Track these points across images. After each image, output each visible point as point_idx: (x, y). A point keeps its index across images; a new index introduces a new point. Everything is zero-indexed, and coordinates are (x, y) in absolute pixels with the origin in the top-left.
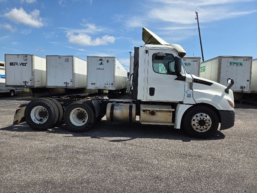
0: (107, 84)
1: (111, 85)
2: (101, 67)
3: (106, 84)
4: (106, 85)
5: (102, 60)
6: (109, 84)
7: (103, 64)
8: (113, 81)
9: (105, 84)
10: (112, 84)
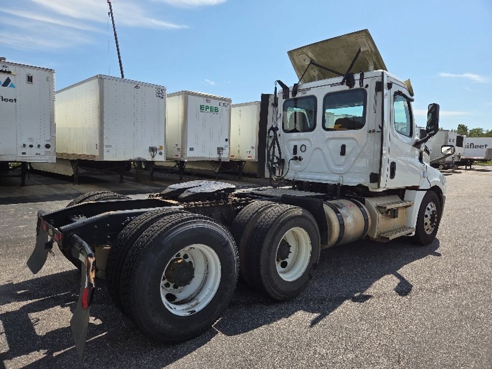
0: (31, 146)
1: (43, 150)
2: (7, 92)
3: (28, 144)
4: (27, 150)
5: (9, 72)
6: (35, 145)
7: (12, 86)
8: (49, 139)
9: (24, 146)
10: (48, 146)
